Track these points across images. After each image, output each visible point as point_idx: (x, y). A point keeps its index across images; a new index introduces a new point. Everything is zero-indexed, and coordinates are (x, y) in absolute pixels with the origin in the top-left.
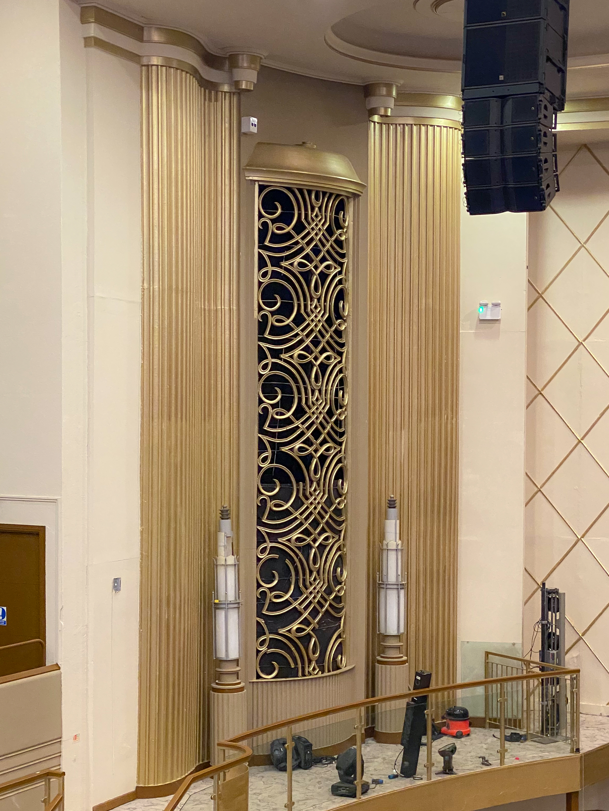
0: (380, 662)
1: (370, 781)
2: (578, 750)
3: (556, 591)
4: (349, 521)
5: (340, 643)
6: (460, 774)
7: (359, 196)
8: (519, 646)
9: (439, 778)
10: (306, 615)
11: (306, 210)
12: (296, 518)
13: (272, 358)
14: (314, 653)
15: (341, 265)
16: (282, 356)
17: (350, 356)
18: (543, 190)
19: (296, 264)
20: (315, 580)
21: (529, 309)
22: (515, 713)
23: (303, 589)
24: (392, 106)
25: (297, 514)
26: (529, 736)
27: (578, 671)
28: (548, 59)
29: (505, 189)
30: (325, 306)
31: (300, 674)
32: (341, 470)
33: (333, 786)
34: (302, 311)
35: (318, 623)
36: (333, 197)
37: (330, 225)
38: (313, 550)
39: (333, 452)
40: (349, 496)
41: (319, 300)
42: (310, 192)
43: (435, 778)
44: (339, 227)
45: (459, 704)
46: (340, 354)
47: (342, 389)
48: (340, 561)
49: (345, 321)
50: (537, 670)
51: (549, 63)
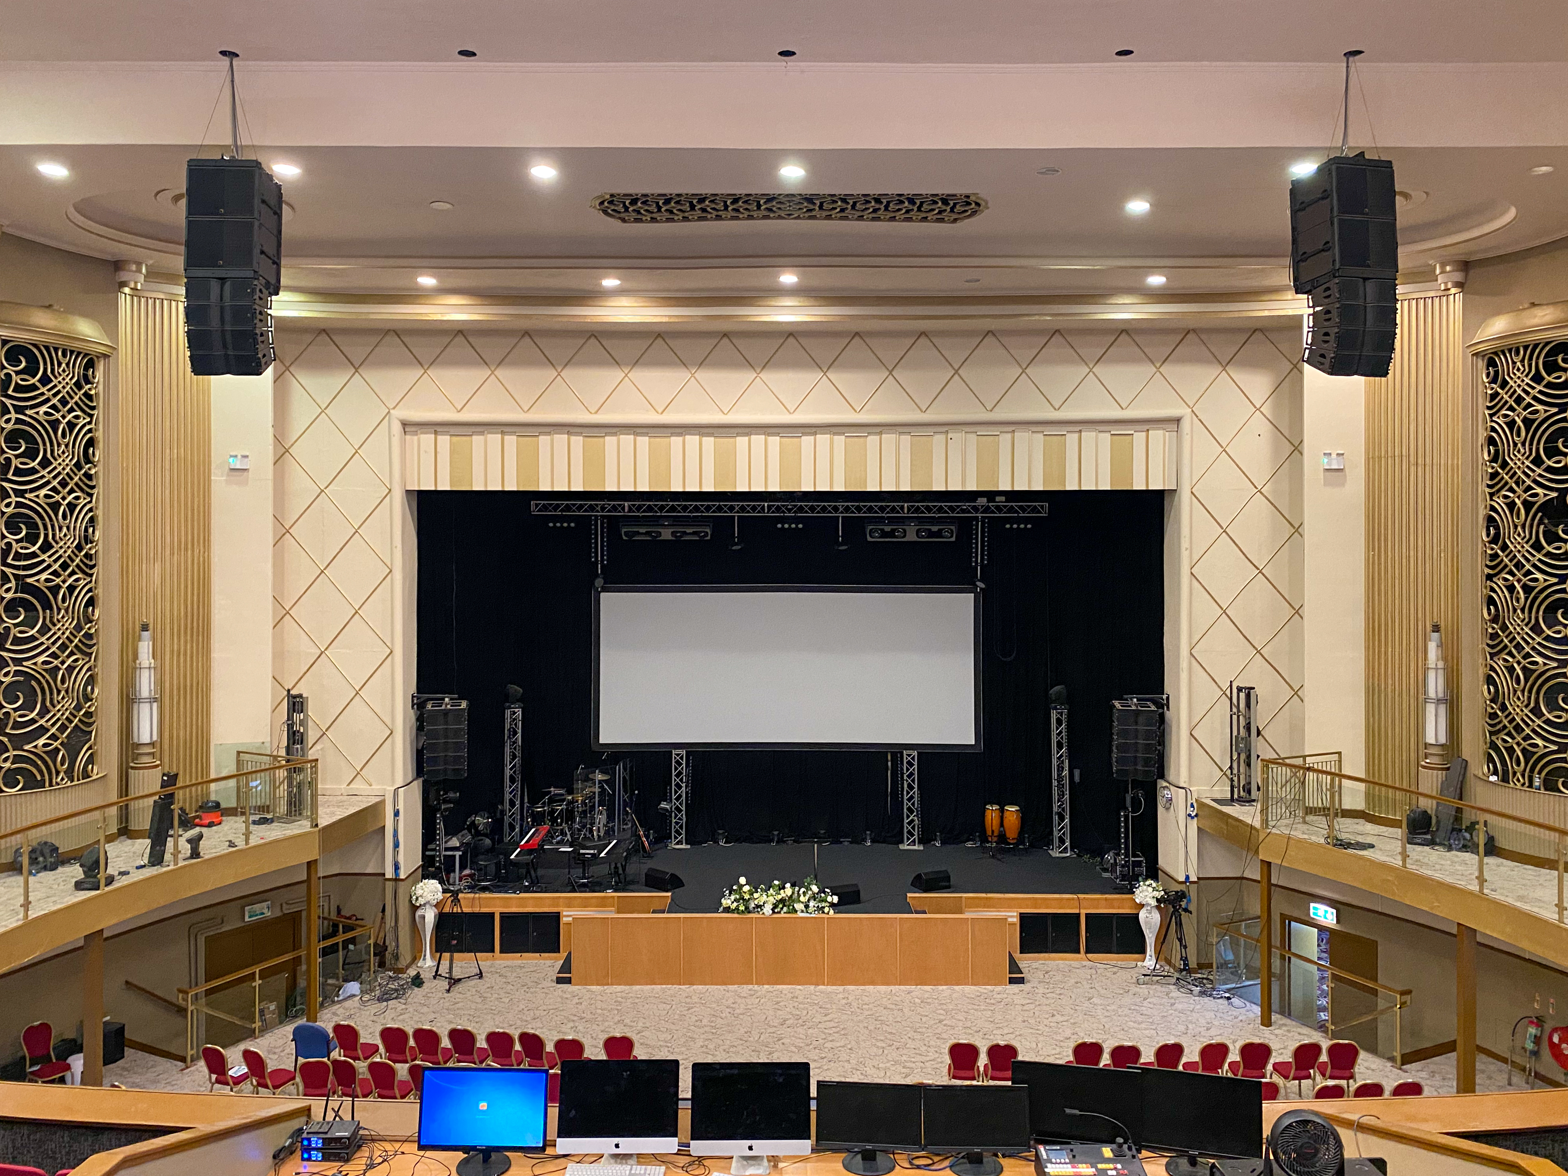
0: (133, 768)
1: (116, 873)
2: (317, 825)
3: (300, 696)
4: (100, 645)
5: (91, 754)
6: (206, 857)
7: (109, 356)
8: (268, 745)
9: (186, 863)
10: (53, 730)
11: (52, 364)
12: (42, 643)
13: (16, 497)
14: (62, 764)
15: (91, 416)
16: (27, 495)
17: (101, 497)
18: (259, 358)
19: (41, 412)
20: (63, 698)
21: (275, 464)
22: (263, 800)
23: (51, 708)
24: (142, 281)
25: (43, 639)
26: (275, 819)
27: (317, 760)
28: (262, 252)
29: (226, 356)
30: (73, 453)
31: (47, 784)
32: (91, 598)
33: (76, 882)
34: (49, 455)
35: (66, 737)
36: (82, 355)
37: (78, 380)
38: (61, 672)
39: (83, 583)
40: (100, 622)
41: (67, 446)
42: (56, 350)
43: (181, 864)
44: (88, 382)
45: (213, 798)
46: (91, 495)
47: (93, 527)
48: (91, 680)
49: (95, 466)
50: (284, 762)
51: (263, 256)
